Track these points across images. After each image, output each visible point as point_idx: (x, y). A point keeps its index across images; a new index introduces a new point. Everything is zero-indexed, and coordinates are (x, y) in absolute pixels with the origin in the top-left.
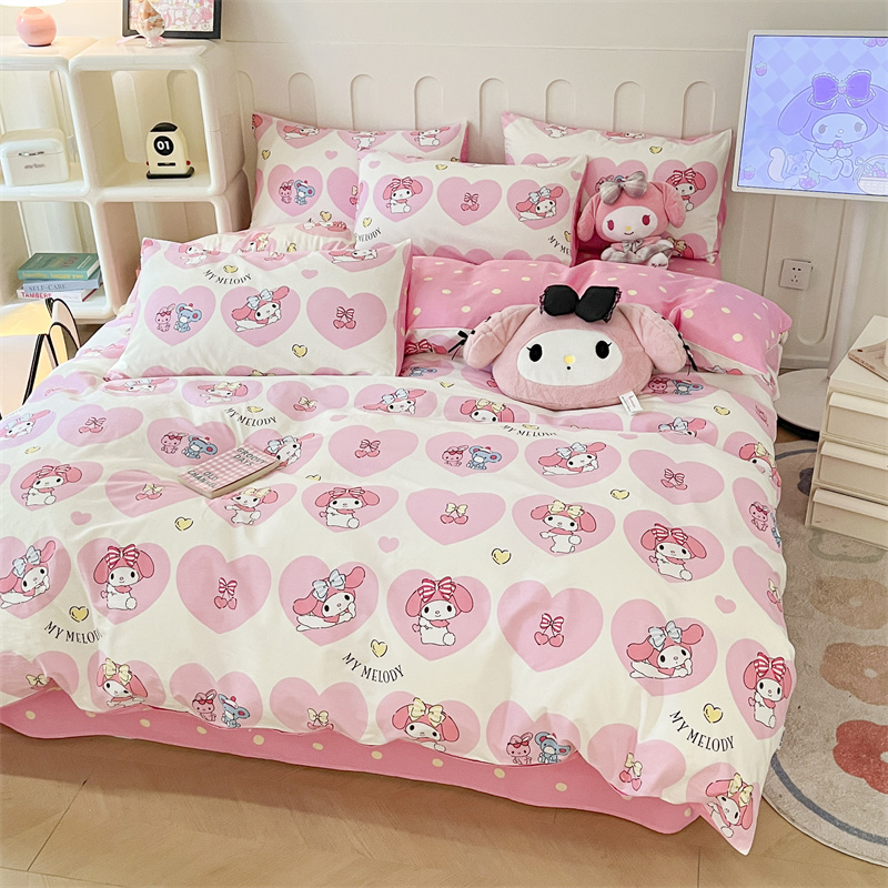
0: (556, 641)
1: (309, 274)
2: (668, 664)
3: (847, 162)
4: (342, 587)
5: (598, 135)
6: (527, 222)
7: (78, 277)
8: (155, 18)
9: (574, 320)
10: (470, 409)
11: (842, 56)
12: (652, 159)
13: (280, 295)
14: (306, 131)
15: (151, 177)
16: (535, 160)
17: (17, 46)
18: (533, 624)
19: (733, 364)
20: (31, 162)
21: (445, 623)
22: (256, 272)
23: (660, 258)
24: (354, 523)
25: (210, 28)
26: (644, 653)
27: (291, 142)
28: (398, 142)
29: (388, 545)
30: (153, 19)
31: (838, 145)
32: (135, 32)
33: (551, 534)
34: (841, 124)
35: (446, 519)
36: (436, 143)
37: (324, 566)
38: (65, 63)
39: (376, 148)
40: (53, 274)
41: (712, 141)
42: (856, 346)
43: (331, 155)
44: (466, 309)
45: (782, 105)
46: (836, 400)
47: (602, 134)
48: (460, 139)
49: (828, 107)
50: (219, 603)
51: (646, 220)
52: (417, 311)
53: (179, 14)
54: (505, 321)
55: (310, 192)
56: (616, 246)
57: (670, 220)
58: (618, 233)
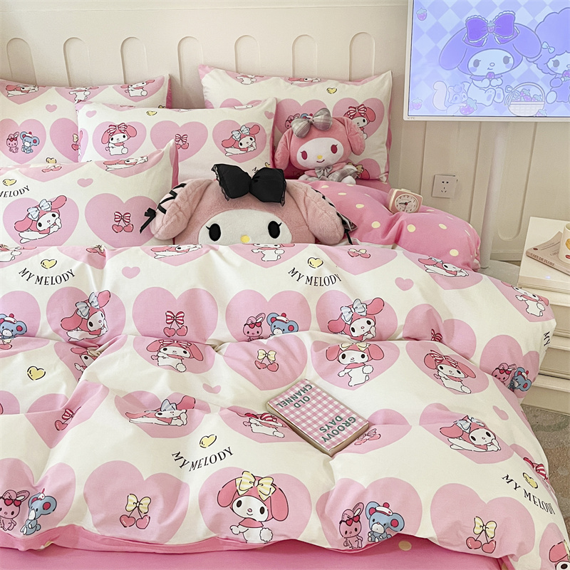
5: (282, 81)
6: (232, 157)
12: (330, 97)
13: (59, 204)
14: (26, 89)
16: (232, 104)
23: (349, 179)
27: (14, 99)
28: (112, 94)
31: (491, 76)
34: (492, 58)
36: (144, 93)
39: (90, 100)
42: (529, 245)
43: (51, 108)
45: (442, 44)
47: (285, 80)
48: (164, 90)
49: (480, 44)
51: (334, 149)
56: (310, 173)
57: (354, 149)
58: (311, 161)
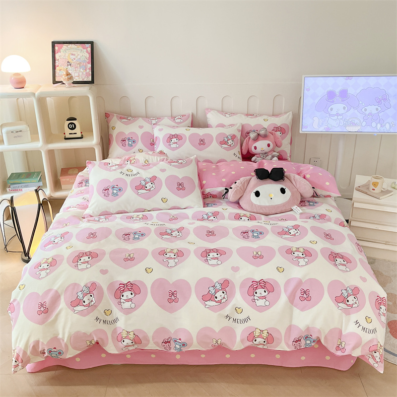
0: (308, 299)
1: (163, 170)
2: (350, 303)
3: (341, 121)
4: (220, 289)
5: (243, 116)
6: (225, 148)
7: (34, 181)
8: (70, 76)
9: (270, 181)
10: (238, 217)
11: (337, 83)
12: (265, 123)
13: (153, 179)
14: (129, 118)
15: (66, 139)
16: (221, 126)
17: (10, 89)
18: (299, 294)
19: (328, 193)
20: (16, 135)
21: (264, 297)
22: (141, 171)
23: (275, 158)
24: (219, 262)
25: (90, 79)
26: (341, 299)
27: (124, 123)
28: (166, 121)
29: (236, 269)
30: (69, 76)
31: (338, 115)
32: (62, 82)
33: (296, 259)
34: (338, 107)
35: (255, 257)
37: (211, 281)
38: (35, 94)
39: (159, 124)
40: (22, 181)
41: (286, 116)
42: (356, 186)
43: (141, 127)
44: (224, 180)
45: (316, 101)
46: (356, 205)
48: (190, 119)
49: (333, 102)
50: (170, 301)
51: (269, 145)
52: (204, 182)
53: (76, 75)
54: (243, 183)
55: (134, 142)
56: (258, 155)
57: (277, 145)
58: (258, 151)
